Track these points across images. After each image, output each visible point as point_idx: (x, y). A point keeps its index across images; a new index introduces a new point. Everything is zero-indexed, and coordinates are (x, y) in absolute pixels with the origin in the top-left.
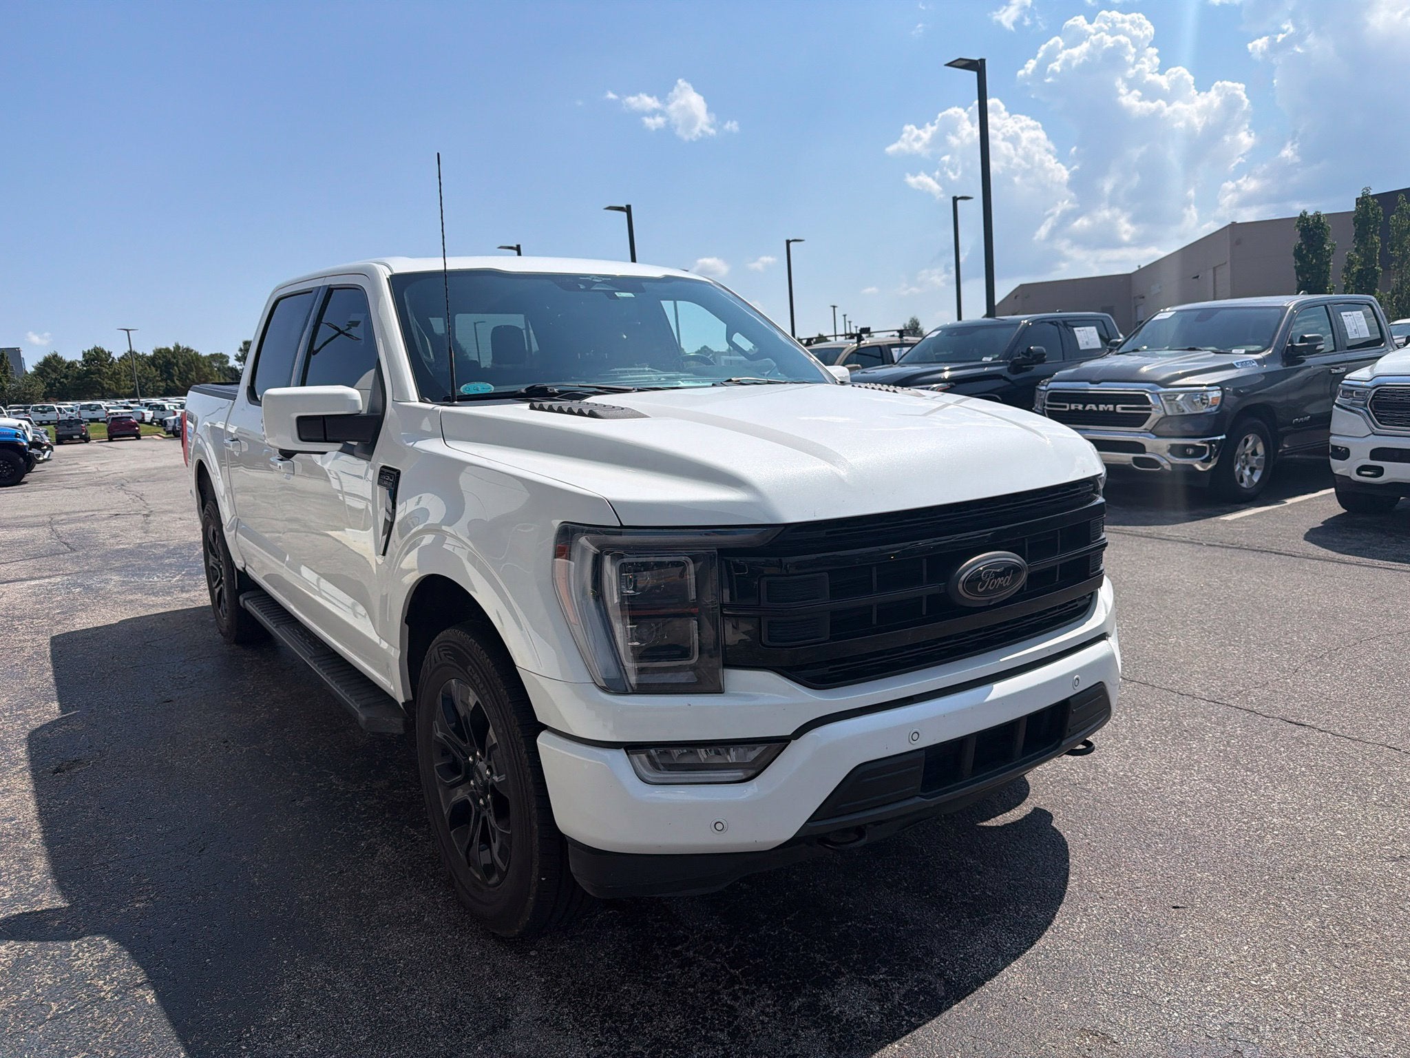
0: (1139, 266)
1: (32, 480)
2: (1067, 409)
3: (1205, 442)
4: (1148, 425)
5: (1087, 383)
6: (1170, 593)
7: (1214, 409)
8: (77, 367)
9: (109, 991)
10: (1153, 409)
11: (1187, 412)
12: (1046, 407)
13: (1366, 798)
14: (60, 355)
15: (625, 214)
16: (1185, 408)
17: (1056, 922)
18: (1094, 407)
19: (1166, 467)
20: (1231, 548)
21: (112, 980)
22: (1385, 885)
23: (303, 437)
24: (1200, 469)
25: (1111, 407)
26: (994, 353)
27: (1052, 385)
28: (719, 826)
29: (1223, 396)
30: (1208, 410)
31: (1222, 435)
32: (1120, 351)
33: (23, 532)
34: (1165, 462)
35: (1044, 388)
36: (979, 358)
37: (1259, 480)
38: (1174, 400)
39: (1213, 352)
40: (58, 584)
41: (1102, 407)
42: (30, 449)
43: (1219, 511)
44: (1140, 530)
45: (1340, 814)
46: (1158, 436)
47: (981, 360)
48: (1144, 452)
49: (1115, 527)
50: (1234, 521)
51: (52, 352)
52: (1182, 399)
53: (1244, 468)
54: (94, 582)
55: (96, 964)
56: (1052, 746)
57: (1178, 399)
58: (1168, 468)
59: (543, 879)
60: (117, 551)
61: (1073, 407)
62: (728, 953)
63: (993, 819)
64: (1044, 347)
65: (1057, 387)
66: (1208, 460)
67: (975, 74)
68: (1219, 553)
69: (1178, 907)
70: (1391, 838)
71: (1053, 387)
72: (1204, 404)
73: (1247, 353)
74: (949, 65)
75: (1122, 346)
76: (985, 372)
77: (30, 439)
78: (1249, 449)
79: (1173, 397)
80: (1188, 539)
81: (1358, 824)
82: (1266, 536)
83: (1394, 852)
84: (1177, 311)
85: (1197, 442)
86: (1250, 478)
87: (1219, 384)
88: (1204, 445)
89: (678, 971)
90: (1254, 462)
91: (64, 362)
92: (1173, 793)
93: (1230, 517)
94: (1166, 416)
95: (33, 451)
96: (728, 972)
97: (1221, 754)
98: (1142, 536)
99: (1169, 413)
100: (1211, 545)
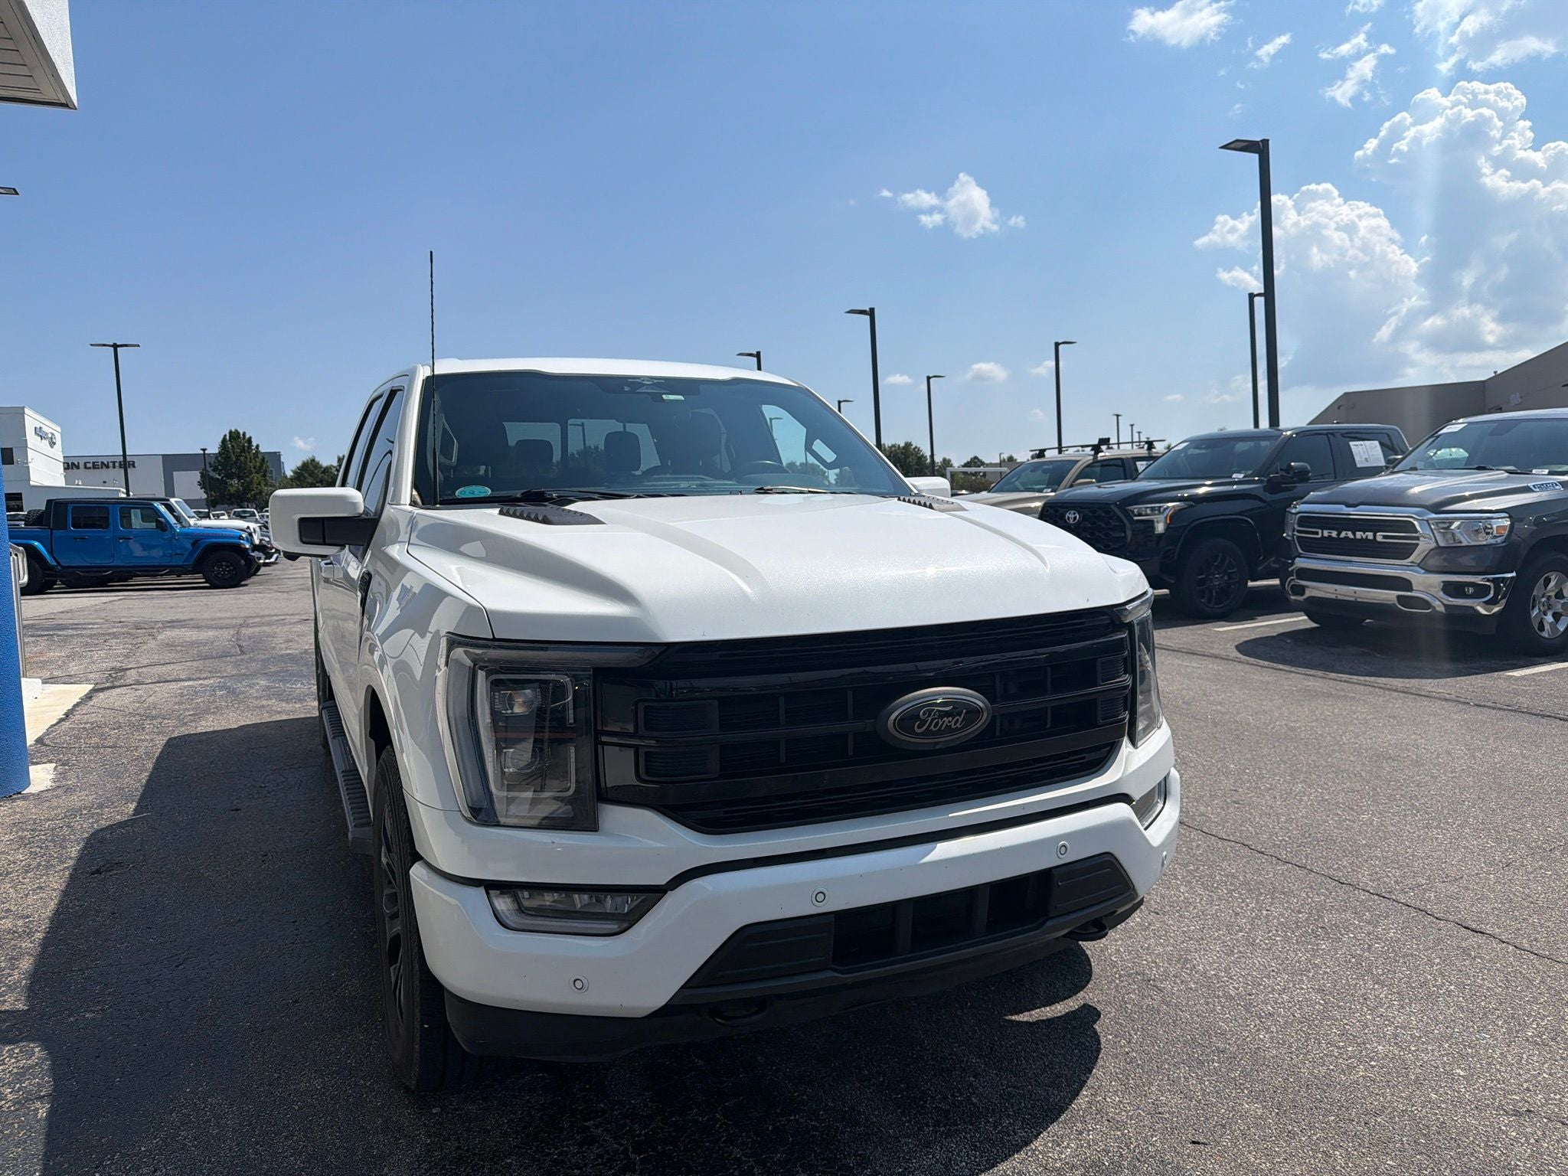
0: (1495, 372)
1: (253, 583)
2: (1320, 536)
3: (1488, 580)
4: (1416, 557)
5: (1343, 506)
6: (1394, 760)
7: (1499, 540)
8: (332, 473)
9: (11, 1100)
10: (1421, 539)
11: (1465, 543)
12: (1295, 533)
13: (1517, 1032)
14: (317, 459)
15: (868, 318)
16: (1462, 539)
17: (1037, 1144)
18: (1350, 535)
19: (1438, 609)
20: (1504, 710)
21: (20, 1089)
22: (1486, 1145)
23: (304, 540)
24: (1484, 612)
25: (1370, 535)
26: (1247, 470)
27: (1301, 507)
28: (579, 984)
29: (1512, 526)
30: (1493, 541)
31: (1512, 572)
32: (1395, 470)
33: (210, 633)
34: (1438, 603)
35: (1293, 511)
36: (1230, 475)
37: (1564, 631)
38: (1448, 528)
39: (1507, 471)
40: (208, 686)
41: (1359, 535)
42: (253, 551)
43: (1508, 664)
44: (1395, 683)
45: (1472, 1048)
46: (1428, 571)
47: (1231, 477)
48: (1411, 589)
49: (1367, 678)
50: (1523, 678)
51: (311, 456)
52: (1458, 527)
53: (1545, 614)
54: (240, 686)
55: (15, 1070)
56: (1034, 925)
57: (1453, 527)
58: (1442, 609)
59: (426, 1026)
60: (282, 656)
61: (1326, 533)
62: (640, 1135)
63: (1027, 1013)
64: (1309, 464)
65: (1312, 510)
66: (1493, 602)
67: (1256, 156)
68: (1484, 715)
69: (1199, 1143)
70: (1525, 1085)
71: (1303, 510)
72: (1488, 533)
73: (1550, 473)
74: (1224, 147)
75: (1400, 462)
76: (1235, 490)
77: (257, 542)
78: (1550, 591)
79: (1446, 526)
80: (1453, 697)
81: (1489, 1064)
82: (1557, 697)
83: (1520, 1104)
84: (1469, 423)
85: (1478, 579)
86: (1553, 626)
87: (1509, 512)
88: (1488, 583)
89: (574, 1149)
90: (1560, 606)
91: (321, 467)
92: (1264, 1002)
93: (1518, 673)
94: (1439, 547)
95: (255, 554)
96: (627, 1157)
97: (1354, 960)
98: (1396, 691)
99: (1442, 544)
100: (1480, 706)
